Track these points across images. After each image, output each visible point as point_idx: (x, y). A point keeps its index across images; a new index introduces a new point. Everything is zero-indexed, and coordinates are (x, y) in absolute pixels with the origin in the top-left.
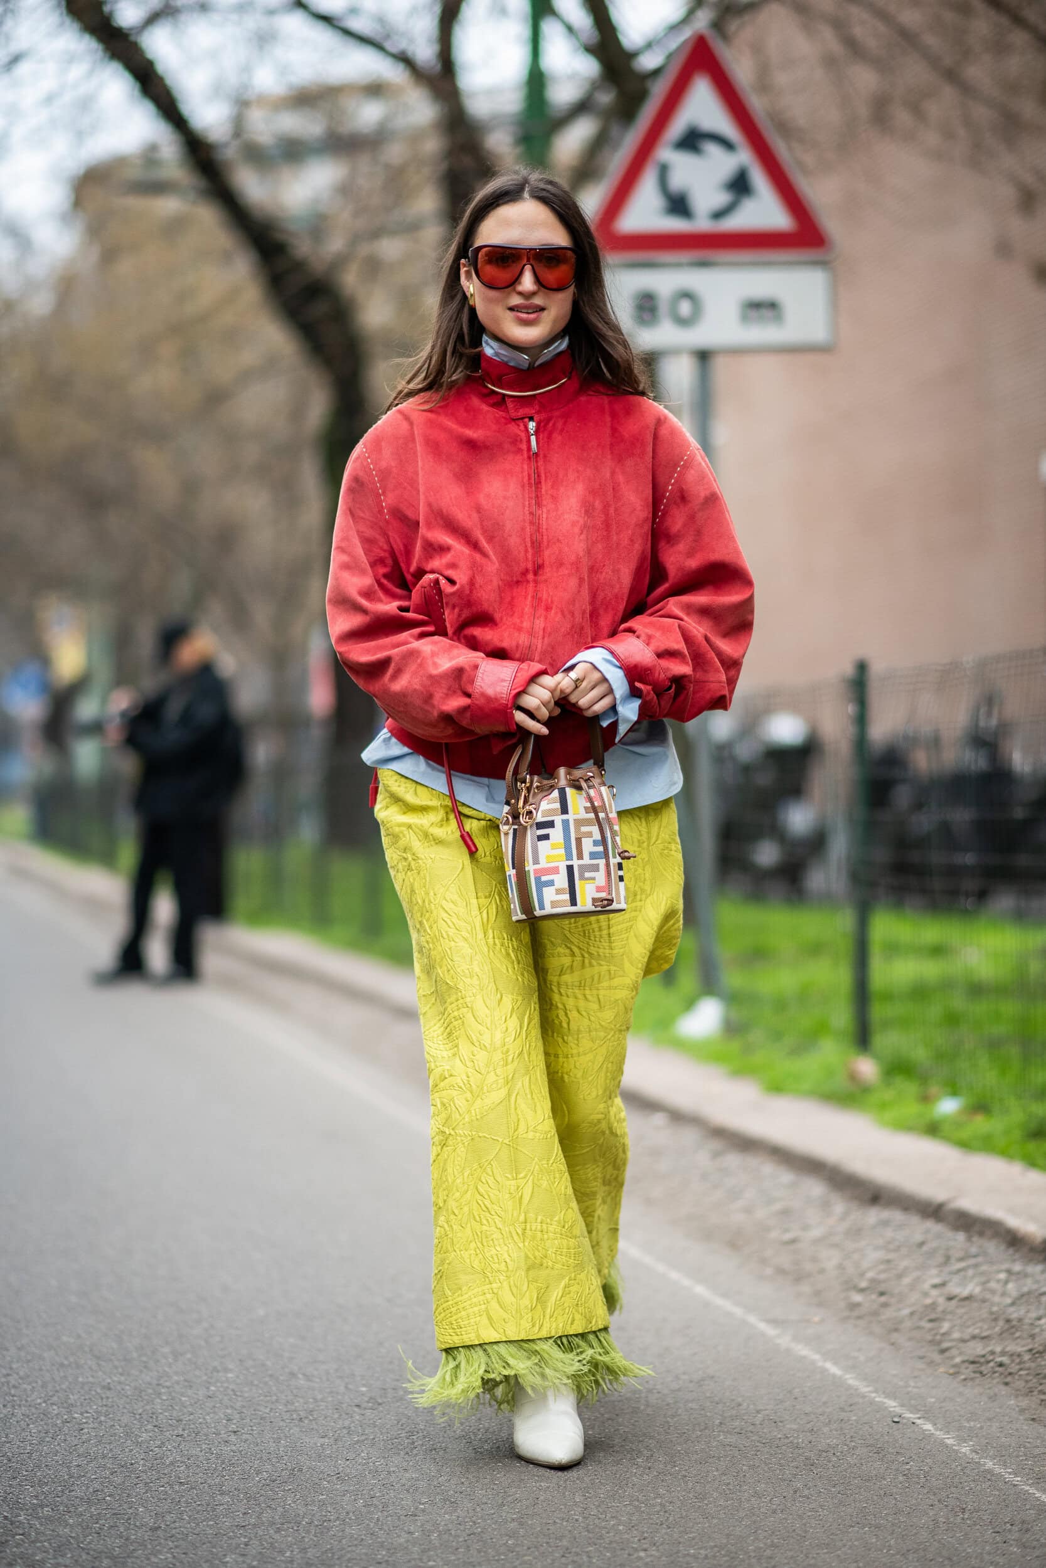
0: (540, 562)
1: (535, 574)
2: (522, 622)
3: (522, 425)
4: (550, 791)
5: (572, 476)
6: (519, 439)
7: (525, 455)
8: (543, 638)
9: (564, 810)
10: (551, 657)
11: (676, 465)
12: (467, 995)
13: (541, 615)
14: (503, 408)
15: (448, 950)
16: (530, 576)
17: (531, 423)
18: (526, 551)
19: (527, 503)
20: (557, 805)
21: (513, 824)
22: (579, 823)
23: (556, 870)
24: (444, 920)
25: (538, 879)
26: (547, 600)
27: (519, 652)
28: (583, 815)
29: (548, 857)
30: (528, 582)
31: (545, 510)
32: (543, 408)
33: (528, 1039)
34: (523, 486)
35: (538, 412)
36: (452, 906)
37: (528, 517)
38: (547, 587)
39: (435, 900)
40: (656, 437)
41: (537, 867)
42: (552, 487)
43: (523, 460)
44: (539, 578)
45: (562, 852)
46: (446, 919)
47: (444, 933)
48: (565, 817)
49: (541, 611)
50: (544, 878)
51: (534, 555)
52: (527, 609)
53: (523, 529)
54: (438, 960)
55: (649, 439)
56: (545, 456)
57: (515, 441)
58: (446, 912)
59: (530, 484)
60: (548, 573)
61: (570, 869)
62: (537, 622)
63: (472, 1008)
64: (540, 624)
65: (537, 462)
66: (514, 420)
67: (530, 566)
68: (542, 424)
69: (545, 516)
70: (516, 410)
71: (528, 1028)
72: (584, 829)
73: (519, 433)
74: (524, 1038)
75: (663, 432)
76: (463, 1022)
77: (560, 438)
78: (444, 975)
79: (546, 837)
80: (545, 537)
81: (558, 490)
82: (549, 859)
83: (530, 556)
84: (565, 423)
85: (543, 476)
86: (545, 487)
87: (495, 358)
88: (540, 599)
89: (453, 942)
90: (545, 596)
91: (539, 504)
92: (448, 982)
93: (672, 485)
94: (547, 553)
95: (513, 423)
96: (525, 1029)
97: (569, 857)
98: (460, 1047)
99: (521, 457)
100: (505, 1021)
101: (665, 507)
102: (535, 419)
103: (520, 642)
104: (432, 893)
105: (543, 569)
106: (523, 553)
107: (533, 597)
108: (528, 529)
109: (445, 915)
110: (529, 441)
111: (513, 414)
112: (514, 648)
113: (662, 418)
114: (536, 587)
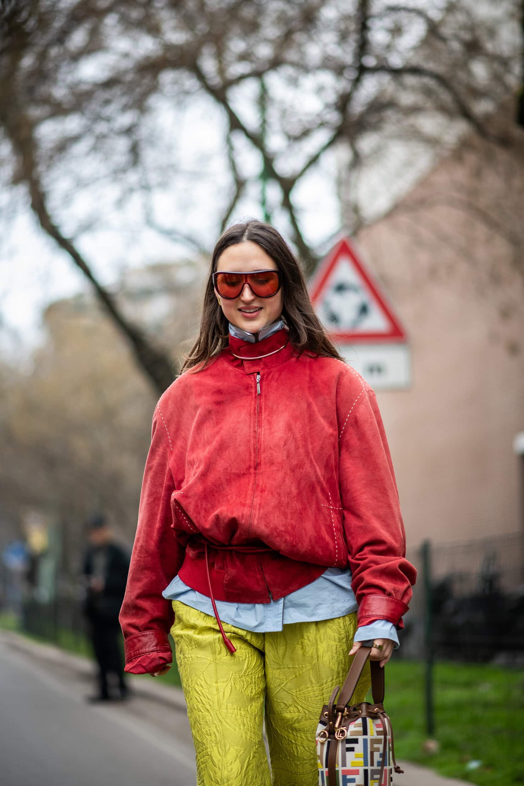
0: (258, 461)
1: (255, 469)
2: (245, 500)
3: (252, 377)
4: (356, 718)
5: (282, 407)
6: (250, 386)
7: (254, 395)
8: (259, 509)
9: (365, 732)
10: (266, 521)
11: (353, 401)
12: (208, 747)
13: (258, 496)
14: (242, 368)
15: (197, 717)
16: (252, 470)
17: (258, 376)
18: (250, 455)
19: (252, 425)
20: (361, 729)
21: (329, 738)
22: (374, 741)
23: (356, 772)
24: (195, 698)
25: (344, 777)
26: (262, 485)
27: (244, 519)
28: (376, 736)
29: (352, 763)
30: (250, 474)
31: (263, 429)
32: (266, 366)
33: (246, 777)
34: (250, 415)
35: (262, 369)
36: (201, 688)
37: (252, 434)
38: (263, 477)
39: (191, 685)
40: (339, 383)
41: (344, 768)
42: (269, 415)
43: (252, 399)
44: (257, 471)
45: (362, 760)
46: (196, 697)
47: (195, 706)
48: (365, 737)
49: (258, 493)
50: (349, 777)
51: (255, 457)
52: (249, 492)
53: (249, 441)
54: (193, 724)
55: (334, 385)
56: (266, 396)
57: (248, 387)
58: (198, 693)
59: (255, 414)
60: (263, 468)
61: (366, 771)
62: (255, 500)
63: (211, 756)
64: (257, 501)
65: (260, 399)
66: (247, 375)
67: (252, 464)
68: (265, 376)
69: (263, 433)
70: (249, 368)
71: (246, 769)
72: (376, 746)
73: (250, 382)
74: (243, 775)
75: (345, 380)
76: (206, 765)
77: (276, 384)
78: (196, 734)
79: (352, 749)
80: (262, 446)
81: (272, 417)
82: (353, 764)
83: (252, 458)
84: (280, 375)
85: (263, 408)
86: (264, 415)
87: (235, 337)
88: (258, 486)
89: (200, 712)
90: (261, 483)
91: (260, 426)
92: (198, 738)
93: (350, 414)
94: (263, 456)
95: (247, 377)
96: (244, 770)
97: (366, 764)
98: (205, 782)
99: (251, 397)
100: (231, 764)
101: (345, 428)
102: (260, 373)
103: (245, 513)
104: (190, 681)
105: (260, 466)
106: (248, 456)
107: (253, 484)
108: (252, 441)
109: (196, 694)
110: (256, 387)
111: (247, 371)
112: (241, 517)
113: (344, 372)
114: (255, 477)
